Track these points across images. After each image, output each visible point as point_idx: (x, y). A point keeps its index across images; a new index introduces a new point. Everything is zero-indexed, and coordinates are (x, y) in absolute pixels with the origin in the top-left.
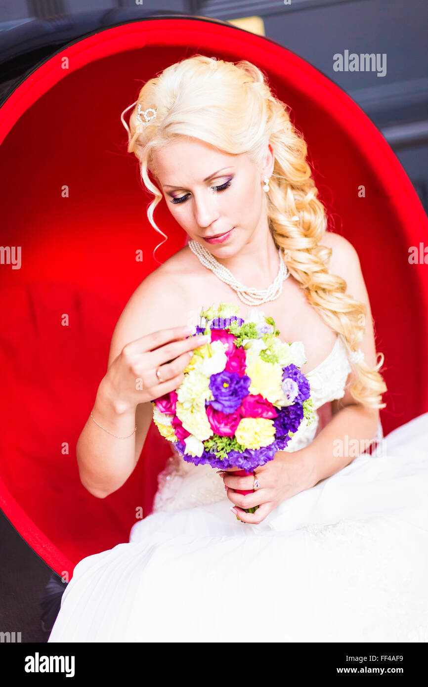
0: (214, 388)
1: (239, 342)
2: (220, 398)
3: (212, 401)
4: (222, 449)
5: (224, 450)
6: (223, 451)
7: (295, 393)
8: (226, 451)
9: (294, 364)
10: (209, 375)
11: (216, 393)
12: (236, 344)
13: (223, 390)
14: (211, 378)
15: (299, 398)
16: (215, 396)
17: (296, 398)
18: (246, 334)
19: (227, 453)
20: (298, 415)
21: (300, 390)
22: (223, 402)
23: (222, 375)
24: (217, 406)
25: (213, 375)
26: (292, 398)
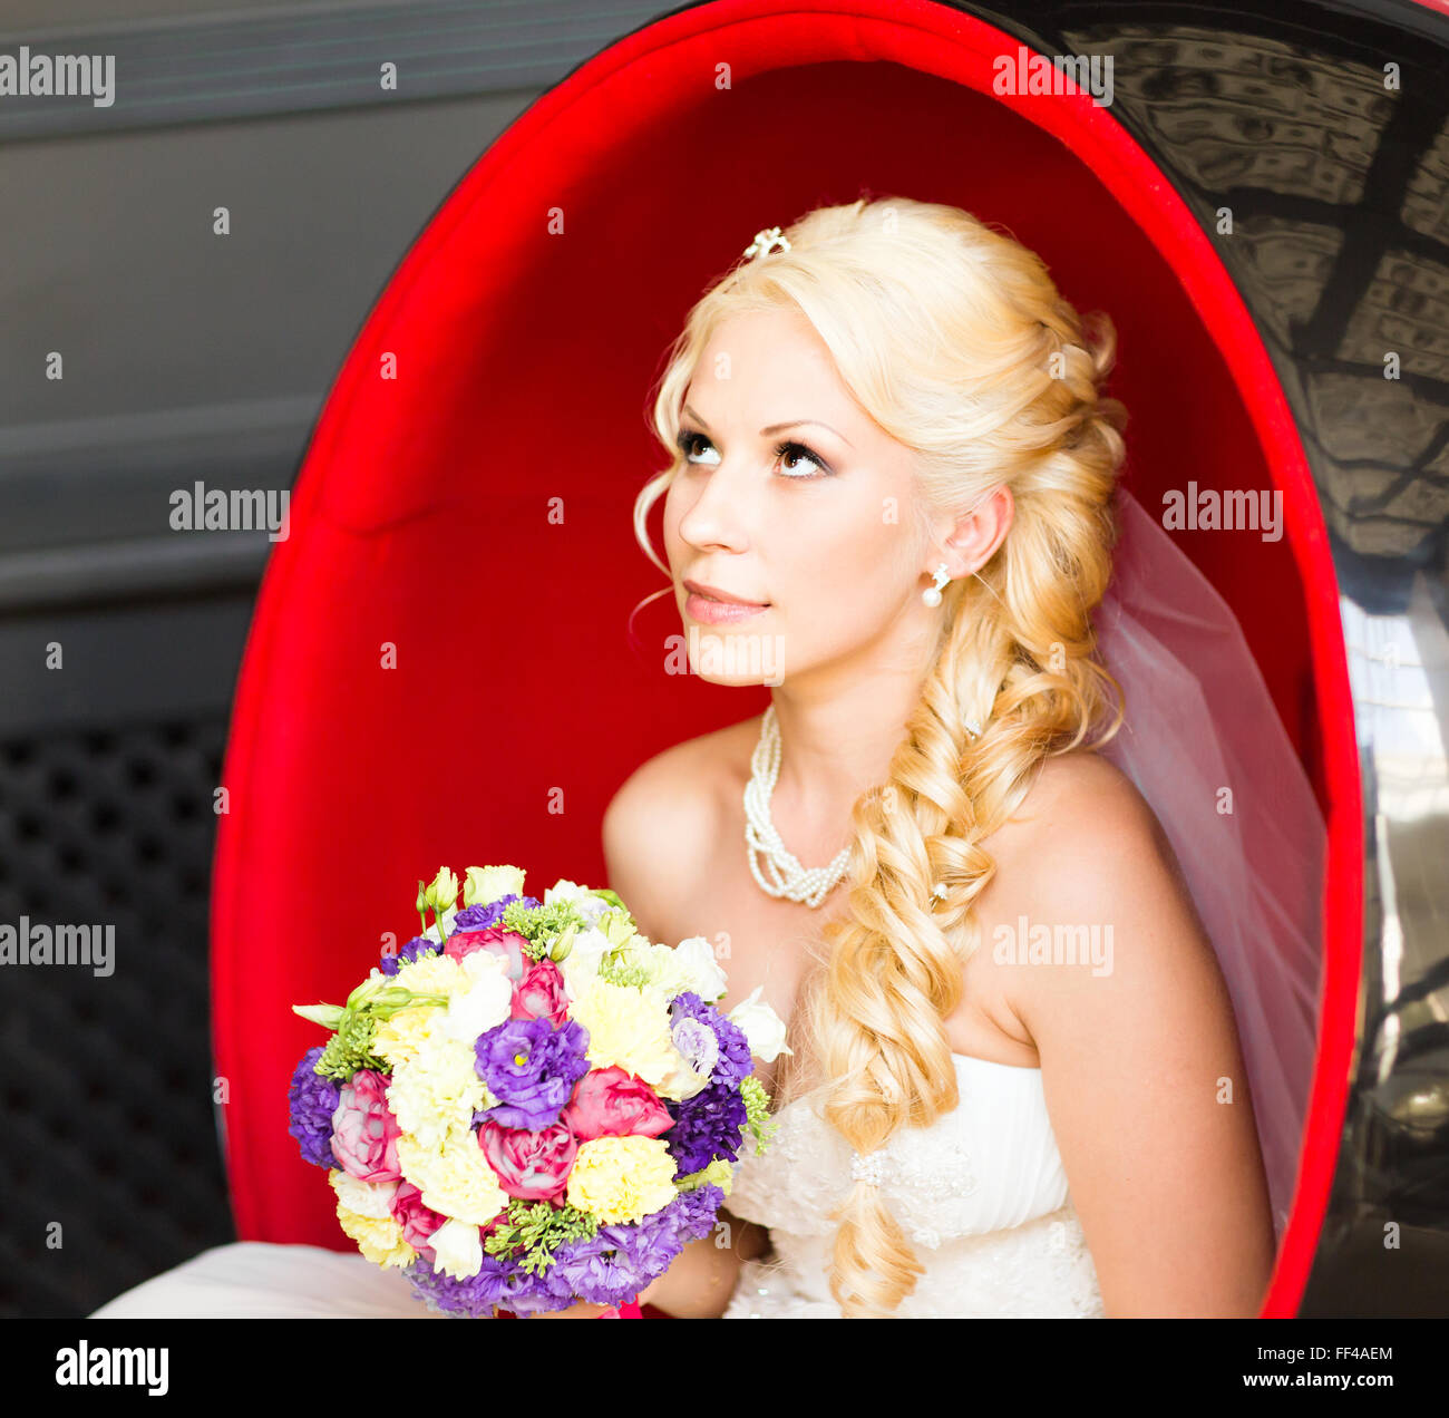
0: (490, 1070)
1: (535, 948)
2: (514, 1095)
3: (493, 1109)
4: (538, 1243)
5: (543, 1244)
6: (538, 1250)
7: (712, 1056)
8: (548, 1247)
9: (695, 992)
10: (472, 1040)
11: (499, 1085)
12: (529, 955)
13: (517, 1072)
14: (478, 1049)
15: (723, 1071)
16: (498, 1092)
17: (716, 1071)
18: (550, 928)
19: (551, 1252)
20: (731, 1111)
21: (724, 1050)
22: (522, 1105)
23: (505, 1033)
24: (506, 1119)
25: (483, 1037)
26: (706, 1070)
